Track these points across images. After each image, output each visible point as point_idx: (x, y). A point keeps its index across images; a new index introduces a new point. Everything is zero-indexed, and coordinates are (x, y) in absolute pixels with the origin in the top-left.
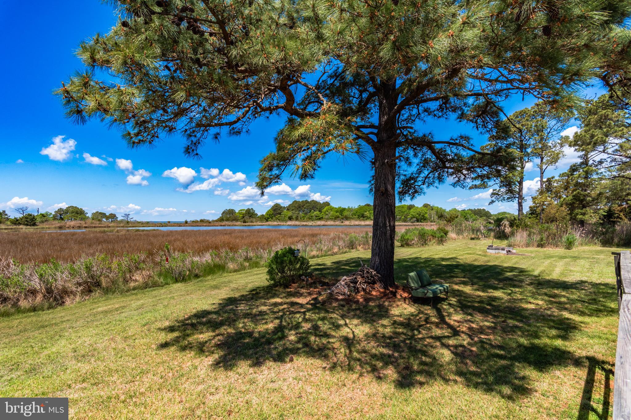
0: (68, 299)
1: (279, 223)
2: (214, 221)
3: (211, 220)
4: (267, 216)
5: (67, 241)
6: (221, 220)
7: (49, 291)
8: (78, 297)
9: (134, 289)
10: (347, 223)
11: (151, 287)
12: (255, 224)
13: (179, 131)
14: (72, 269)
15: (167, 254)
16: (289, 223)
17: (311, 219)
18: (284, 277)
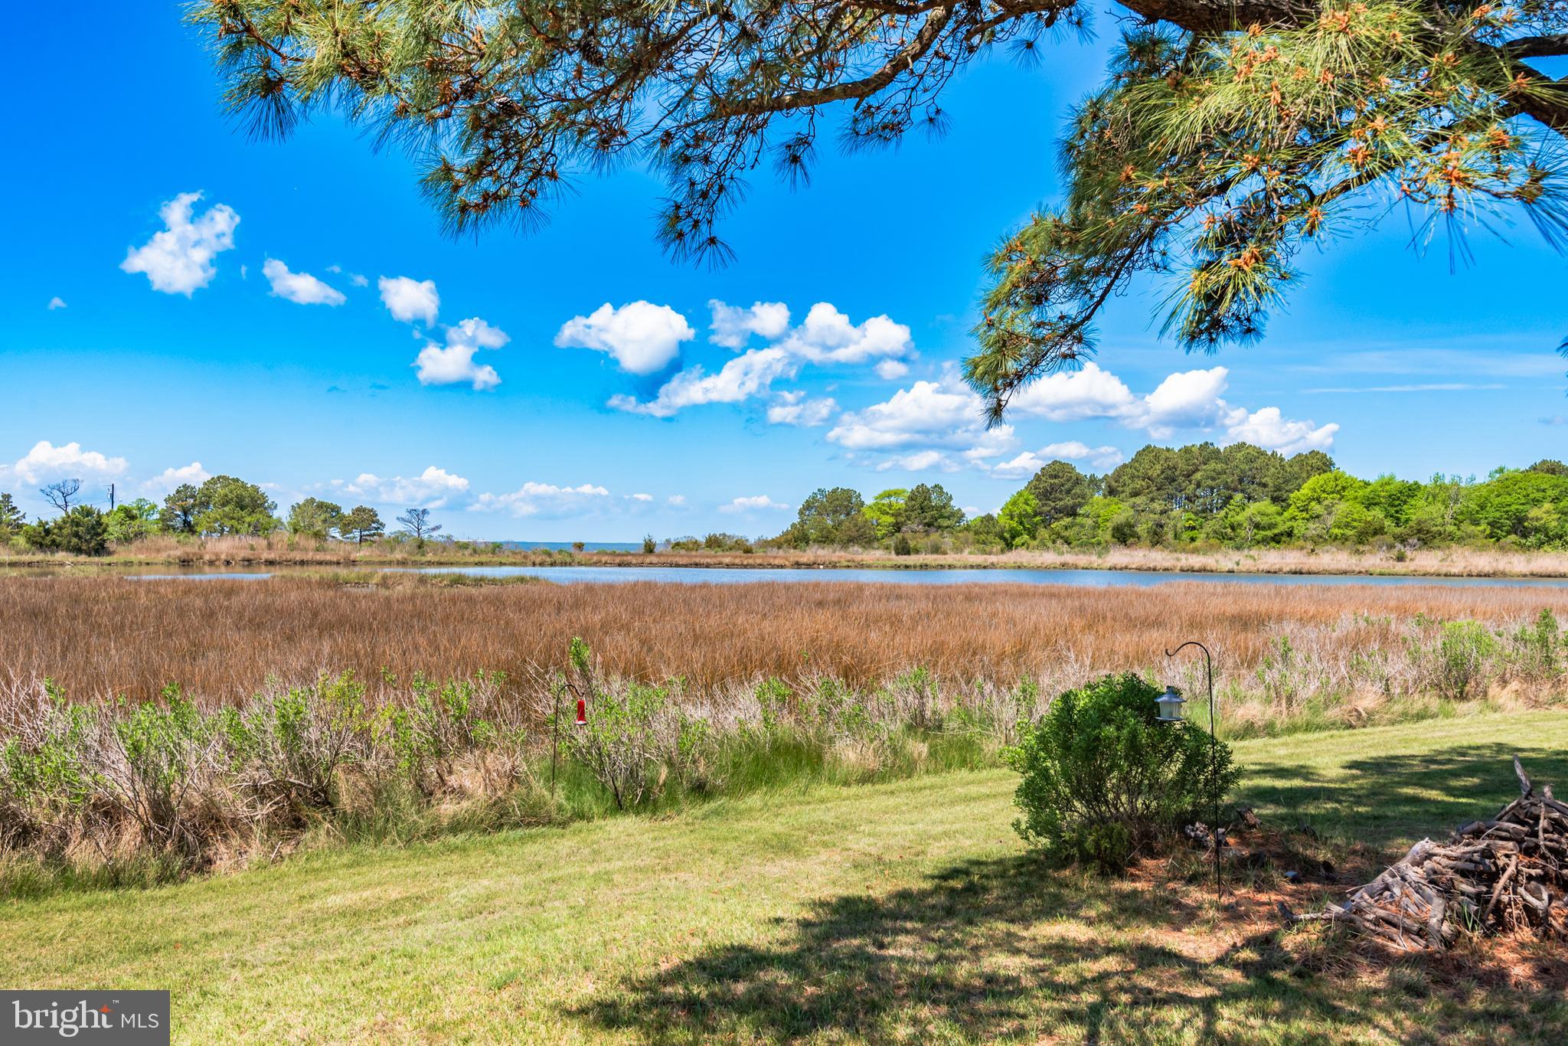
0: (222, 848)
1: (1069, 558)
2: (765, 544)
3: (752, 539)
4: (1005, 522)
5: (209, 615)
6: (797, 538)
7: (161, 811)
8: (256, 844)
9: (456, 827)
10: (1427, 560)
11: (516, 825)
12: (950, 558)
13: (640, 143)
14: (235, 727)
15: (578, 683)
16: (1119, 556)
17: (1228, 536)
18: (1103, 820)
